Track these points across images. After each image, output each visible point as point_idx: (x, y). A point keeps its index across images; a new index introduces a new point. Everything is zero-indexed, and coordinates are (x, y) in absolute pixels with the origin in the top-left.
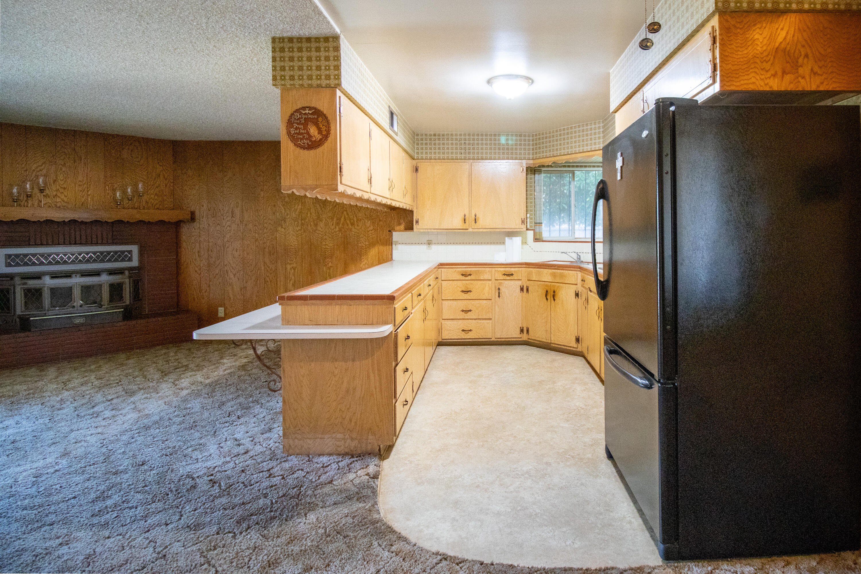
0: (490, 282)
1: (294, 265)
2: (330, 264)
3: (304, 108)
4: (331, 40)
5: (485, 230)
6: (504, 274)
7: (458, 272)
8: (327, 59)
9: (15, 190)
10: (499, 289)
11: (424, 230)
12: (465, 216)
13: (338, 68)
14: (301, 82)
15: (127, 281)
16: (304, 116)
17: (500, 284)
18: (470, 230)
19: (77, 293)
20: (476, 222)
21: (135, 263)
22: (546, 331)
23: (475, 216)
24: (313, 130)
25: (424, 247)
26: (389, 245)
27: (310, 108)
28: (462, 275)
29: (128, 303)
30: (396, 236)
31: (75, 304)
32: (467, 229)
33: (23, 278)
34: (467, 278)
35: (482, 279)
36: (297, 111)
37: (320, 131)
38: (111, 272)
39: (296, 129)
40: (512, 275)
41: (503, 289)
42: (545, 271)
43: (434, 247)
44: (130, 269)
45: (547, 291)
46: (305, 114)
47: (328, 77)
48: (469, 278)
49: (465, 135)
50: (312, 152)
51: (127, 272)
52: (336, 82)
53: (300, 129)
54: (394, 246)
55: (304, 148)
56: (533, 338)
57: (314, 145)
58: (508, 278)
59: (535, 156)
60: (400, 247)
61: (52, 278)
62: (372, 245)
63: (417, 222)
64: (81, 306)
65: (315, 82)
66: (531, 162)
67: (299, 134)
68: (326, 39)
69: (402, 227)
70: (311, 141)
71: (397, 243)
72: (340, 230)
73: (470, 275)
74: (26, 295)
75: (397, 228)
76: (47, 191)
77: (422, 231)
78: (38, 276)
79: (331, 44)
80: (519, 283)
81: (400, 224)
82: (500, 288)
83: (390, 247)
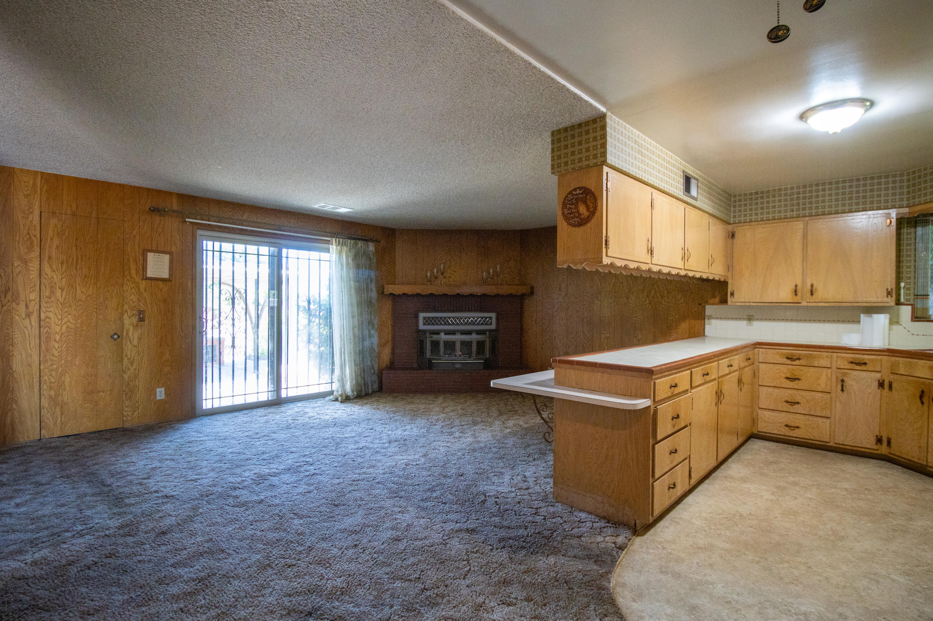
0: (829, 371)
1: (608, 335)
2: (640, 336)
3: (575, 190)
4: (598, 120)
5: (826, 305)
6: (852, 363)
7: (782, 354)
8: (595, 139)
9: (429, 274)
10: (843, 381)
11: (741, 304)
12: (796, 286)
13: (604, 145)
14: (573, 166)
15: (487, 339)
16: (575, 197)
17: (845, 374)
18: (804, 304)
19: (458, 346)
20: (812, 294)
21: (493, 327)
22: (920, 447)
23: (812, 286)
24: (582, 209)
25: (744, 323)
26: (701, 320)
27: (580, 188)
28: (788, 358)
29: (488, 356)
30: (709, 310)
31: (457, 354)
32: (800, 303)
33: (430, 334)
34: (794, 363)
35: (816, 365)
36: (570, 193)
37: (588, 209)
38: (479, 332)
39: (570, 208)
40: (865, 364)
41: (849, 382)
42: (921, 362)
43: (756, 323)
44: (490, 331)
45: (923, 392)
46: (576, 194)
47: (595, 156)
48: (797, 362)
49: (798, 187)
50: (582, 229)
51: (488, 333)
52: (602, 159)
53: (571, 208)
54: (706, 321)
55: (574, 226)
56: (898, 454)
57: (583, 222)
58: (858, 367)
59: (912, 201)
60: (713, 321)
61: (446, 334)
62: (683, 318)
63: (732, 294)
64: (460, 356)
65: (585, 163)
66: (906, 210)
67: (570, 214)
68: (594, 121)
69: (717, 300)
70: (580, 219)
71: (710, 317)
72: (650, 303)
73: (799, 359)
74: (432, 345)
75: (712, 301)
76: (445, 274)
77: (738, 304)
78: (437, 333)
79: (598, 125)
80: (878, 375)
81: (714, 296)
82: (845, 379)
83: (703, 322)
